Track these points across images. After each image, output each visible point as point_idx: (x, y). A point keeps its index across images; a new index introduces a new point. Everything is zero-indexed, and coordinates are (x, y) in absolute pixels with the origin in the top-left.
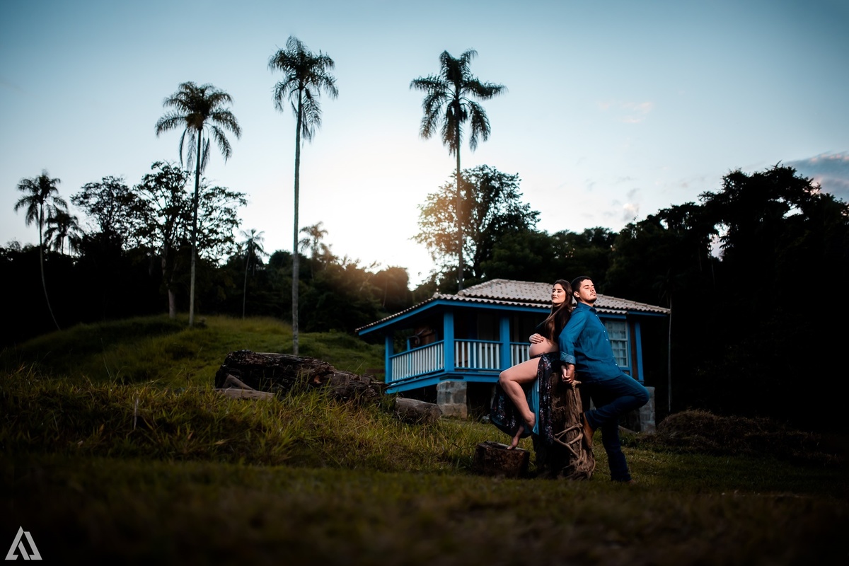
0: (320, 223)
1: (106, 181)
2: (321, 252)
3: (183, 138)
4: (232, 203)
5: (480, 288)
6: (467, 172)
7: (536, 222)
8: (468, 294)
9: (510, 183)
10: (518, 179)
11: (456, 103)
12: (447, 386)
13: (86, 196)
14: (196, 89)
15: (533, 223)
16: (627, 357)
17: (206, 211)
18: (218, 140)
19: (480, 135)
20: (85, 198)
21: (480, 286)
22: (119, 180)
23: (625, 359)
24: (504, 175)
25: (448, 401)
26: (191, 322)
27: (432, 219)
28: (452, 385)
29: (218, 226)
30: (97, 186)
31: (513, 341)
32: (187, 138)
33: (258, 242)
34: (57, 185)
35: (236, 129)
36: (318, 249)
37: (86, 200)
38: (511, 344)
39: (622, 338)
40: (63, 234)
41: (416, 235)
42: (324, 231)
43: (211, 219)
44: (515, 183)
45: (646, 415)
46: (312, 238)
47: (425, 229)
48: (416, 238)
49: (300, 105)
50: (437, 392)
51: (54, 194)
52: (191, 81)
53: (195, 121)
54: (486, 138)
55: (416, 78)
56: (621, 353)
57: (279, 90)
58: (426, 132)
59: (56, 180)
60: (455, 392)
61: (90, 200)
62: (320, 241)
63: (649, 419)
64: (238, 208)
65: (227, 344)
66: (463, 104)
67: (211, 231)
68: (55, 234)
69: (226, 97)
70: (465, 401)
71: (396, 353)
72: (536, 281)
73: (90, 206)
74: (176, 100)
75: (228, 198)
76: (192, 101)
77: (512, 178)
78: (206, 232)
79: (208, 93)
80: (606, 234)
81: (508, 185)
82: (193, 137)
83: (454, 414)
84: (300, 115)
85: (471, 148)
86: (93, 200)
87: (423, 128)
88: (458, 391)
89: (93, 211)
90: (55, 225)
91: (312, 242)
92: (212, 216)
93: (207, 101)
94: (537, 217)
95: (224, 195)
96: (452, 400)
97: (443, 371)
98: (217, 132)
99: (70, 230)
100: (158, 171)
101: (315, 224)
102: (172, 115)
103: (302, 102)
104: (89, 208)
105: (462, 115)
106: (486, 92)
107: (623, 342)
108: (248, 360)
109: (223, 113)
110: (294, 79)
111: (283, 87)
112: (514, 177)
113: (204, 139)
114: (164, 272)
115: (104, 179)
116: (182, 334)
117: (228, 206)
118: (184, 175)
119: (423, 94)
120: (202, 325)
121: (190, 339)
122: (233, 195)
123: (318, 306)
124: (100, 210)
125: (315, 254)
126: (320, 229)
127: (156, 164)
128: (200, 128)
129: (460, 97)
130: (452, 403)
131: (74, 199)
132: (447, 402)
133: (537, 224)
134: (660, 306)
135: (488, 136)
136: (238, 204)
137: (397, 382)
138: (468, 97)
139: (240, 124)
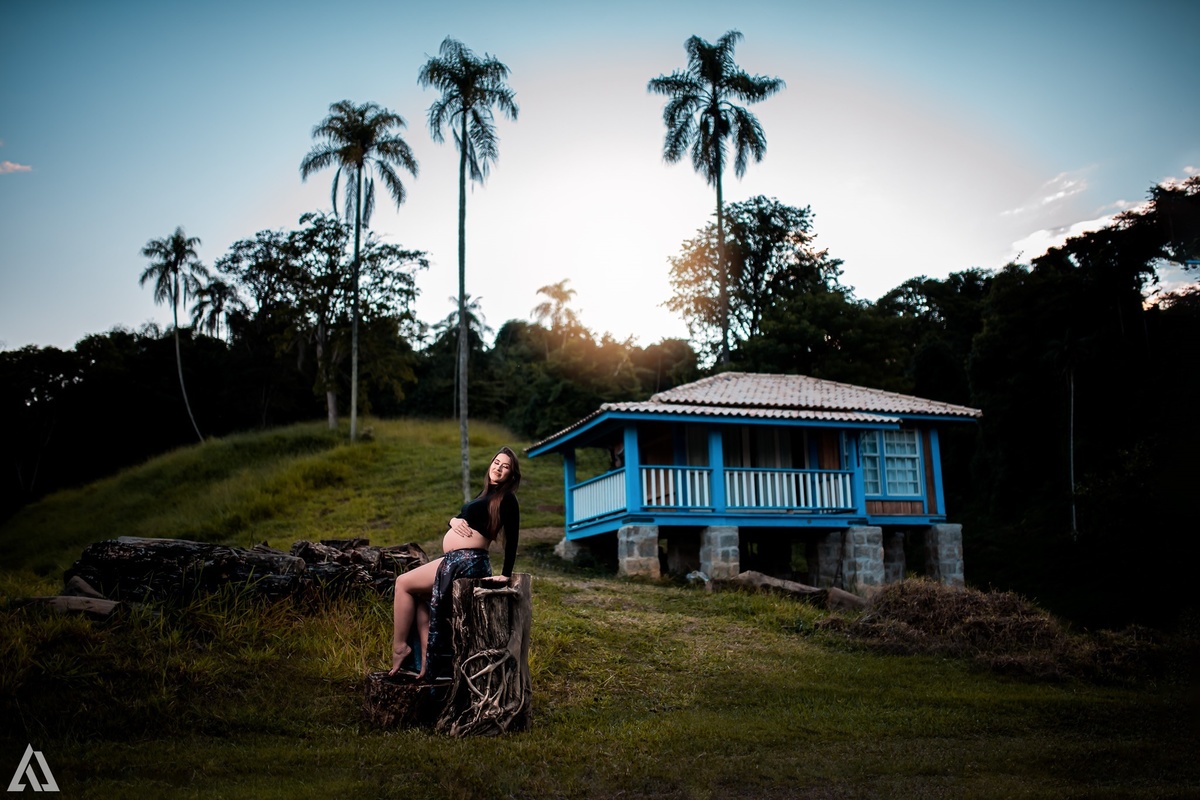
0: (565, 281)
1: (261, 237)
2: (565, 321)
3: (337, 179)
4: (407, 267)
5: (692, 388)
6: (737, 207)
7: (837, 275)
8: (665, 399)
9: (798, 219)
10: (810, 214)
11: (713, 109)
12: (629, 533)
13: (235, 259)
14: (354, 112)
15: (834, 275)
16: (918, 481)
17: (375, 277)
18: (385, 181)
19: (750, 156)
20: (233, 262)
21: (693, 384)
22: (278, 235)
23: (915, 485)
24: (788, 209)
25: (630, 554)
26: (353, 432)
27: (689, 275)
28: (636, 531)
29: (388, 298)
30: (250, 245)
31: (728, 465)
32: (344, 179)
33: (474, 312)
34: (196, 247)
35: (410, 163)
36: (560, 318)
37: (236, 265)
38: (725, 471)
39: (912, 453)
40: (218, 310)
41: (668, 300)
42: (571, 291)
43: (382, 290)
44: (807, 219)
45: (949, 565)
46: (554, 302)
47: (680, 291)
48: (668, 304)
49: (464, 133)
50: (617, 540)
51: (191, 259)
52: (347, 99)
53: (353, 156)
54: (759, 158)
55: (657, 77)
56: (910, 475)
57: (436, 112)
58: (673, 153)
59: (194, 239)
60: (642, 541)
61: (240, 265)
62: (566, 305)
63: (954, 572)
64: (418, 272)
65: (394, 464)
66: (725, 111)
67: (381, 306)
68: (207, 310)
69: (395, 120)
70: (657, 554)
71: (577, 483)
72: (787, 373)
73: (241, 273)
74: (329, 127)
75: (402, 259)
76: (347, 128)
77: (801, 213)
78: (374, 307)
79: (370, 115)
80: (982, 280)
81: (796, 224)
82: (352, 176)
83: (641, 572)
84: (464, 145)
85: (737, 173)
86: (245, 265)
87: (668, 148)
88: (646, 540)
89: (245, 279)
90: (207, 298)
91: (553, 308)
92: (384, 286)
93: (370, 126)
94: (840, 268)
95: (396, 257)
96: (636, 552)
97: (624, 510)
98: (384, 169)
99: (227, 303)
100: (309, 225)
101: (558, 282)
102: (322, 150)
103: (468, 129)
104: (240, 276)
105: (723, 127)
106: (755, 89)
107: (913, 460)
108: (110, 553)
109: (392, 142)
110: (457, 96)
111: (442, 108)
112: (804, 211)
113: (366, 180)
114: (320, 364)
115: (258, 235)
116: (333, 452)
117: (403, 270)
118: (344, 229)
119: (665, 100)
120: (366, 438)
121: (342, 458)
122: (409, 255)
123: (551, 400)
124: (255, 277)
125: (557, 326)
126: (566, 288)
127: (305, 218)
128: (360, 165)
129: (719, 101)
130: (636, 557)
131: (219, 265)
132: (629, 556)
133: (839, 278)
134: (967, 406)
135: (763, 154)
136: (418, 266)
137: (578, 523)
138: (732, 101)
139: (416, 156)
